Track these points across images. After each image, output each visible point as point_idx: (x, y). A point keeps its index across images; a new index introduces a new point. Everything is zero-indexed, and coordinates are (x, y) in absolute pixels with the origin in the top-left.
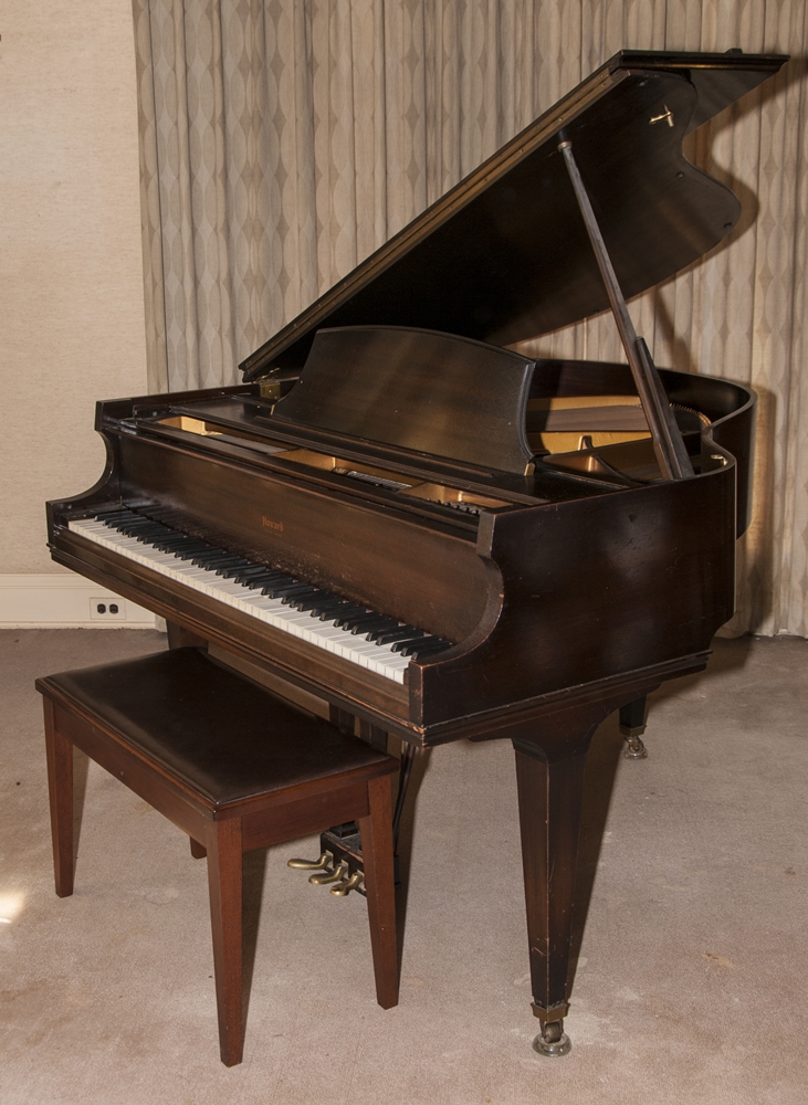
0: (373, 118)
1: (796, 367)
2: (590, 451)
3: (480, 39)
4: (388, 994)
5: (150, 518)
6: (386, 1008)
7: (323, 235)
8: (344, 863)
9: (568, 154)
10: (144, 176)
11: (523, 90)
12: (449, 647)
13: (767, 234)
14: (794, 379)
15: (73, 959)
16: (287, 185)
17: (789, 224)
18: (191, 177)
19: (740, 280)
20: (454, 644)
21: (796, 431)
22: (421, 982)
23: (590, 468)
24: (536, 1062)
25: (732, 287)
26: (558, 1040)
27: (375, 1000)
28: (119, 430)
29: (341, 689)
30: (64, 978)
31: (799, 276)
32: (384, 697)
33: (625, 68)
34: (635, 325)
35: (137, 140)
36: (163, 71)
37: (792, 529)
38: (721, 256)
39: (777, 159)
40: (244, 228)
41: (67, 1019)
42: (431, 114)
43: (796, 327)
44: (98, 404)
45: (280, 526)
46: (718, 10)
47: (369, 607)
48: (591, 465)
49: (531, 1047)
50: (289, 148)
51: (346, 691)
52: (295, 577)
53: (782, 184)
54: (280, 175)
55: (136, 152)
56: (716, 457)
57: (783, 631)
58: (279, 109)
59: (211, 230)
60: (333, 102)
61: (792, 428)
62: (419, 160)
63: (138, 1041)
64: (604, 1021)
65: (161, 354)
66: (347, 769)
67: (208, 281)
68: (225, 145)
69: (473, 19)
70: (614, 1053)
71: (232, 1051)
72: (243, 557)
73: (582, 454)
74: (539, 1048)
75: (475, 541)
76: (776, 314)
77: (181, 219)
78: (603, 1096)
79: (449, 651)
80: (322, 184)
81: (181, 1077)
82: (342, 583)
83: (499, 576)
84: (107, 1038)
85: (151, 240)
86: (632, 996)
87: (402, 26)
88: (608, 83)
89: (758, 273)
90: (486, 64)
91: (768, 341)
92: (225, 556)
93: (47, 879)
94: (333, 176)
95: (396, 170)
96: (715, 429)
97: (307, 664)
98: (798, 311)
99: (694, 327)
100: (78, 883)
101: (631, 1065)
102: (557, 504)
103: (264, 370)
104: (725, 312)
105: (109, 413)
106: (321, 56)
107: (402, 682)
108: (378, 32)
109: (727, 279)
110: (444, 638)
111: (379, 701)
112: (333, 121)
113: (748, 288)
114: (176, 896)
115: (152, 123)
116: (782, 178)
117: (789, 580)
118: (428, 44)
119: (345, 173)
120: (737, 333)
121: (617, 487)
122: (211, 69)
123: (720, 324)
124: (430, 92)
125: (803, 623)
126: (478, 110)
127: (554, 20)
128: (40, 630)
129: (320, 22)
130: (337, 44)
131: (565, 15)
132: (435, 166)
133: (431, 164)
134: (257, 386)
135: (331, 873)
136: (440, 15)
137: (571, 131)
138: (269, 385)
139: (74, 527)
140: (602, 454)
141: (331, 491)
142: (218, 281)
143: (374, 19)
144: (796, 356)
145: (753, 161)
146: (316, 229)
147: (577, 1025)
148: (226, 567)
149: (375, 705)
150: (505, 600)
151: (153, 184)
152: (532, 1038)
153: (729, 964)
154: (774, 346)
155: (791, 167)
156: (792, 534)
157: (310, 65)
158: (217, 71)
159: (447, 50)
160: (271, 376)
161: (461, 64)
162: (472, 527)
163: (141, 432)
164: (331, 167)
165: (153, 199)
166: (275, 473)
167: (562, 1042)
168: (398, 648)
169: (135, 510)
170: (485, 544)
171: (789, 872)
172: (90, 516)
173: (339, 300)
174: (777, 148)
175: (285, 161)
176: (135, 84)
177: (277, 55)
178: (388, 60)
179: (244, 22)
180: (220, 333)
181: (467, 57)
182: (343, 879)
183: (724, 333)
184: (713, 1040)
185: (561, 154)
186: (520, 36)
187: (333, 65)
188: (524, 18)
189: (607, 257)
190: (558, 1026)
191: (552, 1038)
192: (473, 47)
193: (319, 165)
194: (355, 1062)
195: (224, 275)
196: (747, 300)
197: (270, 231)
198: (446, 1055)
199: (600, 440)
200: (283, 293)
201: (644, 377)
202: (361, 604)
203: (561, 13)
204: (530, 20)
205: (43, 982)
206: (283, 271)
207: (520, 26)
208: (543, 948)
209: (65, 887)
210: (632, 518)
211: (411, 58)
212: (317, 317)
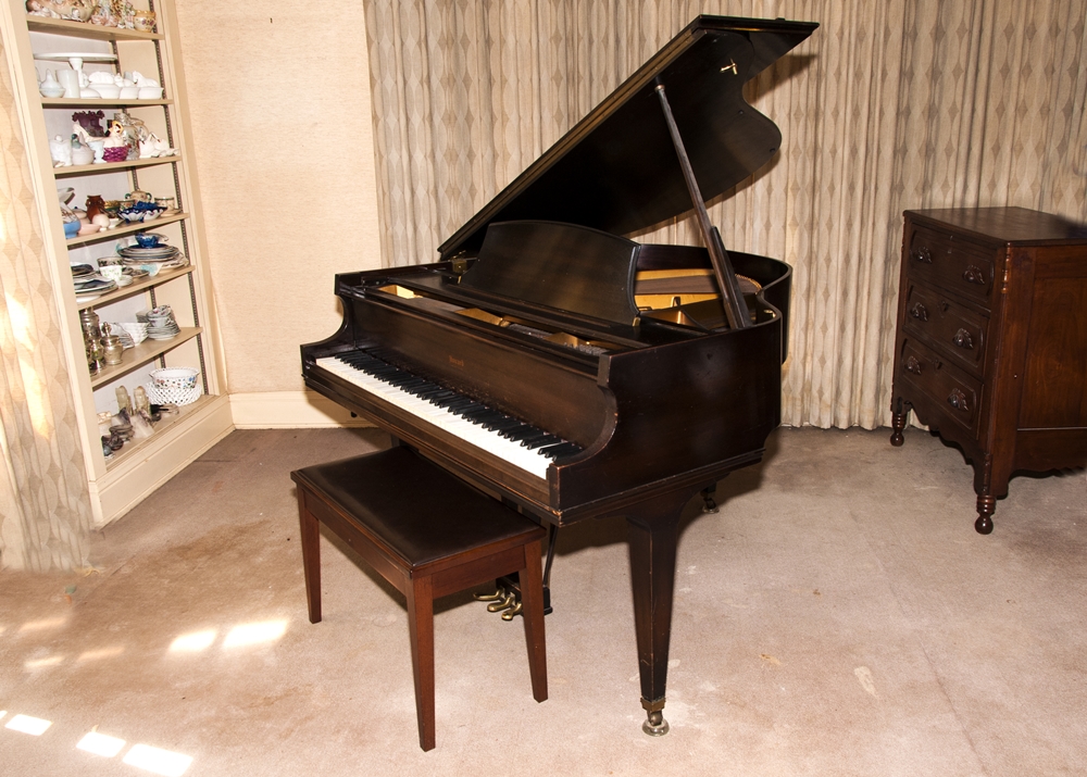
0: (531, 80)
1: (815, 249)
2: (679, 307)
3: (603, 24)
4: (540, 693)
5: (374, 356)
6: (539, 702)
7: (499, 160)
8: (512, 595)
9: (662, 93)
10: (375, 118)
11: (632, 60)
12: (579, 451)
13: (796, 159)
14: (814, 257)
15: (319, 670)
16: (473, 126)
17: (811, 153)
18: (408, 119)
19: (778, 190)
20: (583, 449)
21: (815, 292)
22: (564, 681)
23: (679, 322)
24: (646, 739)
25: (772, 195)
26: (660, 723)
27: (532, 696)
28: (352, 295)
29: (502, 481)
30: (310, 685)
31: (817, 187)
32: (532, 488)
33: (703, 29)
34: (710, 217)
35: (369, 94)
36: (386, 45)
37: (812, 357)
38: (766, 177)
39: (803, 108)
40: (445, 155)
41: (308, 718)
42: (571, 77)
43: (815, 222)
44: (337, 276)
45: (461, 363)
46: (763, 6)
47: (524, 421)
48: (680, 319)
49: (641, 728)
50: (474, 101)
51: (505, 483)
52: (472, 399)
53: (806, 125)
54: (469, 119)
55: (369, 102)
56: (768, 312)
57: (806, 424)
58: (467, 73)
59: (422, 156)
60: (504, 69)
61: (812, 289)
62: (563, 108)
63: (361, 735)
64: (693, 707)
65: (388, 242)
66: (509, 536)
67: (421, 192)
68: (430, 98)
69: (598, 11)
70: (699, 733)
71: (428, 741)
72: (437, 384)
73: (673, 311)
74: (645, 729)
75: (596, 374)
76: (802, 213)
77: (401, 149)
78: (692, 767)
79: (578, 455)
80: (498, 125)
81: (390, 761)
82: (503, 403)
83: (614, 401)
84: (338, 731)
85: (381, 164)
86: (712, 688)
87: (551, 16)
88: (690, 40)
89: (790, 186)
90: (607, 43)
91: (797, 232)
92: (424, 384)
93: (303, 610)
94: (505, 120)
95: (547, 115)
96: (765, 291)
97: (478, 463)
98: (816, 212)
99: (748, 222)
100: (324, 612)
101: (711, 741)
102: (655, 348)
103: (455, 252)
104: (768, 212)
105: (345, 283)
106: (495, 36)
107: (544, 477)
108: (534, 19)
109: (769, 190)
110: (576, 443)
111: (529, 491)
112: (504, 82)
113: (784, 196)
114: (395, 620)
115: (379, 81)
116: (806, 121)
117: (810, 390)
118: (568, 28)
119: (513, 118)
120: (776, 226)
121: (698, 334)
122: (419, 44)
123: (765, 220)
124: (570, 62)
125: (819, 418)
126: (603, 74)
127: (653, 12)
128: (313, 429)
129: (494, 12)
130: (505, 28)
131: (660, 8)
132: (574, 113)
133: (571, 112)
134: (451, 263)
135: (503, 601)
136: (575, 7)
137: (664, 76)
138: (458, 262)
139: (321, 362)
140: (687, 309)
141: (496, 338)
142: (428, 192)
143: (531, 11)
144: (815, 241)
145: (787, 110)
146: (494, 156)
147: (672, 710)
148: (425, 391)
149: (526, 494)
150: (618, 418)
151: (381, 124)
152: (642, 722)
153: (778, 663)
154: (801, 235)
155: (812, 113)
156: (812, 360)
157: (488, 42)
158: (423, 45)
159: (581, 32)
160: (460, 256)
161: (591, 42)
162: (594, 364)
163: (367, 295)
164: (503, 113)
165: (381, 135)
166: (470, 329)
167: (663, 725)
168: (543, 451)
169: (364, 350)
170: (604, 378)
171: (816, 593)
172: (331, 356)
173: (504, 202)
174: (803, 101)
175: (472, 109)
176: (367, 54)
177: (465, 35)
178: (541, 40)
179: (441, 11)
180: (430, 227)
181: (595, 37)
182: (511, 606)
183: (768, 226)
184: (766, 721)
185: (657, 94)
186: (630, 23)
187: (503, 42)
188: (633, 10)
189: (690, 169)
190: (659, 713)
191: (655, 720)
192: (598, 30)
193: (495, 112)
194: (516, 745)
195: (432, 188)
196: (783, 204)
197: (463, 157)
198: (581, 737)
199: (686, 300)
200: (473, 200)
201: (717, 255)
202: (518, 418)
203: (658, 7)
204: (637, 11)
205: (295, 689)
206: (472, 185)
207: (630, 16)
208: (649, 661)
209: (316, 617)
210: (709, 356)
211: (556, 38)
212: (489, 215)
